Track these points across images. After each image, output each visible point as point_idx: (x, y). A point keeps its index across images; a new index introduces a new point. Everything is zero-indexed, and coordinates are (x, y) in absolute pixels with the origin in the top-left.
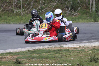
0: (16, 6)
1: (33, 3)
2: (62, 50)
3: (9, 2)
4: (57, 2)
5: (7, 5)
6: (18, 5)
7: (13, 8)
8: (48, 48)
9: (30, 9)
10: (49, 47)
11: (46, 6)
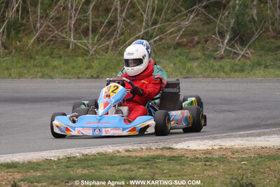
0: (76, 29)
1: (124, 20)
2: (164, 157)
3: (57, 16)
4: (192, 16)
5: (50, 24)
6: (80, 25)
7: (66, 32)
8: (128, 151)
9: (116, 38)
10: (130, 147)
11: (160, 28)
